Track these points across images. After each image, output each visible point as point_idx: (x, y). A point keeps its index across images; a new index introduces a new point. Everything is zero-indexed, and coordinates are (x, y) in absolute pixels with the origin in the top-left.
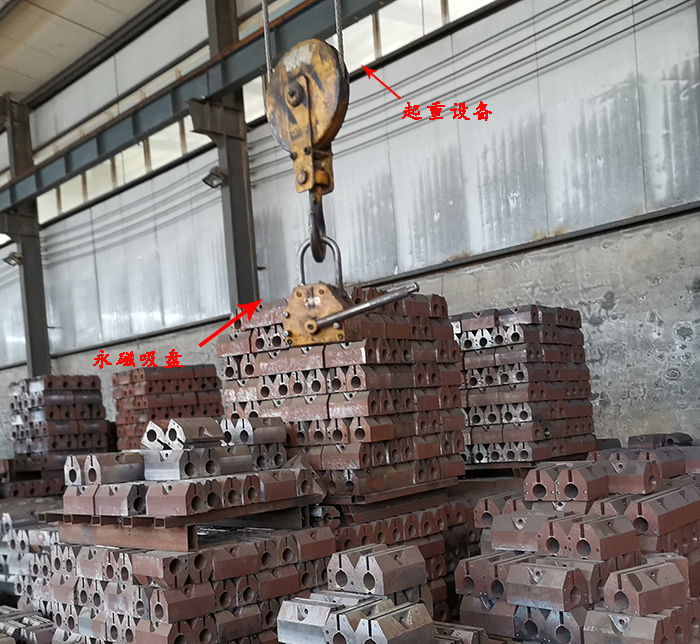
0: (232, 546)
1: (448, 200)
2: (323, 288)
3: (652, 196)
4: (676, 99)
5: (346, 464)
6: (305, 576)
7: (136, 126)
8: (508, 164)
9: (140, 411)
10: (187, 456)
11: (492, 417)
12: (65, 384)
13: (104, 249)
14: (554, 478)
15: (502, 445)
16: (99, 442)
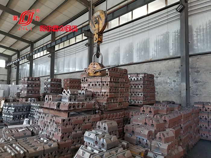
0: (77, 117)
1: (130, 52)
2: (97, 63)
3: (169, 54)
4: (175, 37)
5: (104, 101)
6: (93, 125)
7: (74, 34)
8: (142, 46)
9: (68, 86)
10: (70, 97)
11: (135, 94)
12: (55, 80)
13: (66, 56)
14: (147, 109)
15: (137, 100)
16: (60, 92)
